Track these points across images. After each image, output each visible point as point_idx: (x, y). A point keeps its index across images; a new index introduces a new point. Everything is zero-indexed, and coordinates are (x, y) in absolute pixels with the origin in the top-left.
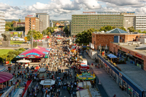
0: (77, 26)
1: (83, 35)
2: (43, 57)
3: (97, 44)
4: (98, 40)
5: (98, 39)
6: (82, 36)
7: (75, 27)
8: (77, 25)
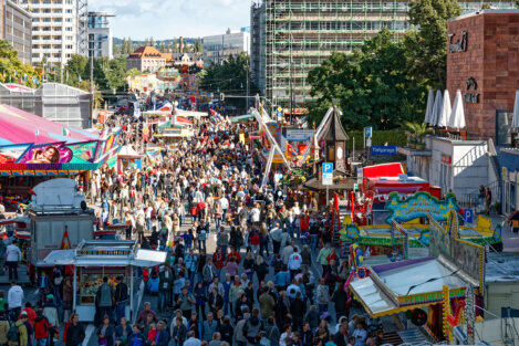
0: (314, 25)
1: (367, 66)
2: (55, 164)
3: (490, 95)
4: (501, 59)
5: (503, 50)
6: (361, 78)
7: (299, 37)
8: (319, 18)
